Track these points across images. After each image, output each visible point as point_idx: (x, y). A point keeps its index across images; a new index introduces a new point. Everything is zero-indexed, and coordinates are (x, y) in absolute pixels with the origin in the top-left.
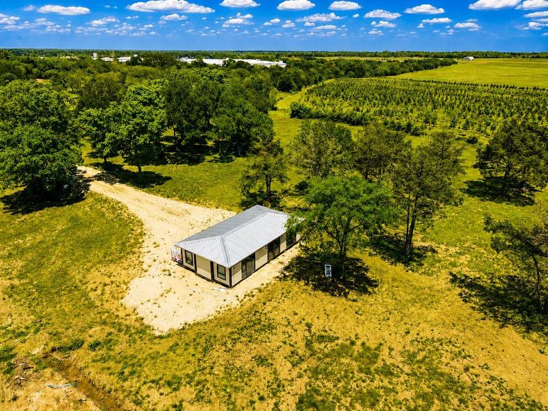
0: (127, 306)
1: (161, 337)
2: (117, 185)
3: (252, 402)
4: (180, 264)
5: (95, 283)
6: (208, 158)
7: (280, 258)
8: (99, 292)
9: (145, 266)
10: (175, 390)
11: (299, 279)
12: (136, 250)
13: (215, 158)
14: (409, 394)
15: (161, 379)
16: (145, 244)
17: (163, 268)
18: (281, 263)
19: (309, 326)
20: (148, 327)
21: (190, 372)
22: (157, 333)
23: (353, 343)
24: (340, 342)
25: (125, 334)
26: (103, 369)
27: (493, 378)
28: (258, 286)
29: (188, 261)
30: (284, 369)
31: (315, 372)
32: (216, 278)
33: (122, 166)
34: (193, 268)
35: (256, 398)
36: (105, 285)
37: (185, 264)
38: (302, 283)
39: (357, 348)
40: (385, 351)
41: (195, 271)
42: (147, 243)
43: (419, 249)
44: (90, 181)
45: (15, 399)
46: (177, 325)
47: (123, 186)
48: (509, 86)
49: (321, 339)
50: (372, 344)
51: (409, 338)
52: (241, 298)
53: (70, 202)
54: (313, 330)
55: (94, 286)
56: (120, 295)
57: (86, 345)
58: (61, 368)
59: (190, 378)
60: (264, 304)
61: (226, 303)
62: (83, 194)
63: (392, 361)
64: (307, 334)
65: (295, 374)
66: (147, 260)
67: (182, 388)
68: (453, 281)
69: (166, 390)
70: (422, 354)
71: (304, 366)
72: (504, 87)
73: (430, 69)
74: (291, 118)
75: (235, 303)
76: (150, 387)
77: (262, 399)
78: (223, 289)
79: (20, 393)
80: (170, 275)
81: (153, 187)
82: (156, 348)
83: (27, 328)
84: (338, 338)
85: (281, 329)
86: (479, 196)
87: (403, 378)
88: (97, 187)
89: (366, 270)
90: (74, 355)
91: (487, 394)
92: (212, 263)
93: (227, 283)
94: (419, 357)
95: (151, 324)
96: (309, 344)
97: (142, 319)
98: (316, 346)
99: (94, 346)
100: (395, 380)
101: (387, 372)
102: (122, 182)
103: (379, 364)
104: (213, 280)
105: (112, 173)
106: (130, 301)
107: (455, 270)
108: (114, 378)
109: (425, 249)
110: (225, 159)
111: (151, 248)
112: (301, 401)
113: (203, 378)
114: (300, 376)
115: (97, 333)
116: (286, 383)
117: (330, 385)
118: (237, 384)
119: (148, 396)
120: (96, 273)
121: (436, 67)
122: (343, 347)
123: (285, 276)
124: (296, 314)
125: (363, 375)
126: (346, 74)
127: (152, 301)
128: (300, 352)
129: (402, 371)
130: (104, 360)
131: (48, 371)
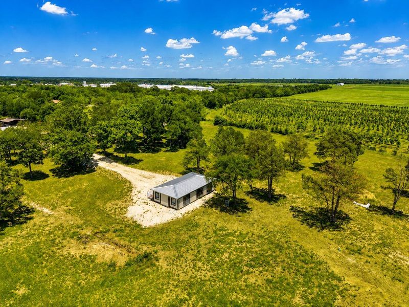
0: (128, 217)
1: (145, 229)
2: (113, 163)
4: (152, 200)
5: (110, 208)
6: (163, 149)
7: (203, 198)
8: (113, 211)
9: (134, 201)
10: (154, 246)
11: (212, 207)
12: (128, 194)
13: (168, 149)
14: (257, 249)
15: (147, 243)
16: (133, 192)
17: (144, 202)
18: (204, 200)
22: (144, 227)
23: (235, 232)
25: (129, 227)
26: (121, 239)
28: (192, 210)
29: (156, 197)
30: (203, 240)
31: (216, 241)
32: (171, 205)
33: (113, 153)
34: (159, 201)
36: (116, 209)
37: (155, 200)
38: (214, 209)
39: (237, 234)
40: (250, 235)
41: (160, 203)
42: (134, 191)
43: (277, 195)
44: (98, 161)
45: (85, 248)
46: (153, 224)
47: (117, 164)
48: (364, 104)
50: (244, 232)
51: (263, 230)
52: (183, 214)
53: (88, 172)
54: (217, 227)
56: (124, 213)
57: (111, 231)
59: (160, 243)
60: (195, 217)
61: (175, 216)
62: (94, 168)
65: (207, 242)
66: (135, 199)
67: (157, 246)
68: (291, 209)
69: (150, 246)
71: (212, 239)
72: (360, 104)
73: (313, 92)
74: (214, 125)
75: (180, 216)
76: (143, 245)
77: (192, 250)
78: (175, 211)
79: (86, 246)
80: (147, 204)
81: (133, 164)
82: (144, 232)
83: (82, 225)
85: (202, 227)
87: (256, 244)
88: (102, 164)
89: (247, 204)
90: (106, 234)
91: (293, 250)
92: (169, 197)
93: (176, 207)
94: (266, 237)
95: (140, 224)
96: (215, 232)
97: (136, 222)
98: (218, 232)
99: (115, 231)
100: (252, 245)
101: (249, 242)
102: (116, 162)
104: (170, 207)
105: (108, 157)
106: (129, 215)
107: (293, 205)
108: (126, 242)
109: (280, 196)
110: (173, 150)
111: (136, 193)
119: (142, 248)
120: (110, 204)
121: (317, 91)
123: (205, 206)
124: (209, 221)
126: (253, 95)
127: (140, 215)
128: (210, 234)
131: (96, 240)
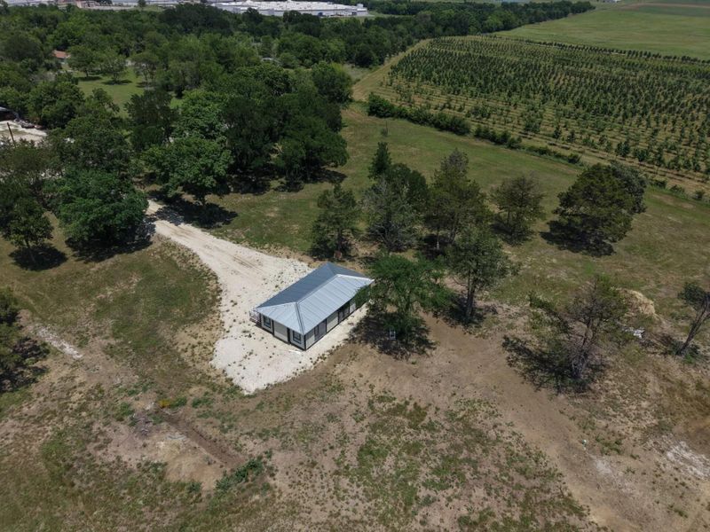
0: (217, 368)
1: (249, 396)
2: (183, 225)
3: (324, 451)
4: (259, 325)
5: (184, 344)
6: (275, 184)
7: (350, 319)
8: (189, 353)
9: (226, 327)
10: (265, 440)
11: (367, 343)
12: (214, 308)
13: (282, 183)
14: (444, 446)
15: (253, 431)
16: (223, 302)
17: (243, 328)
18: (351, 324)
19: (372, 387)
20: (238, 387)
21: (276, 426)
22: (246, 393)
23: (407, 403)
24: (396, 402)
25: (219, 393)
26: (207, 423)
27: (514, 434)
28: (330, 348)
29: (265, 324)
30: (350, 425)
31: (374, 428)
32: (292, 341)
33: (181, 195)
34: (271, 330)
35: (327, 447)
36: (194, 347)
37: (263, 325)
38: (369, 346)
39: (410, 407)
40: (431, 411)
41: (273, 334)
42: (225, 303)
43: (481, 310)
44: (155, 220)
45: (145, 446)
46: (261, 385)
47: (190, 227)
48: (652, 54)
49: (381, 399)
50: (422, 405)
51: (455, 399)
52: (314, 360)
53: (138, 247)
54: (375, 390)
55: (184, 347)
56: (209, 357)
57: (189, 403)
58: (174, 421)
59: (276, 430)
60: (335, 366)
61: (302, 365)
62: (149, 237)
63: (436, 419)
64: (370, 394)
65: (358, 429)
66: (227, 319)
67: (270, 439)
69: (258, 440)
70: (463, 413)
71: (365, 422)
72: (645, 54)
73: (558, 18)
74: (369, 115)
75: (310, 365)
76: (246, 439)
77: (332, 448)
78: (298, 351)
79: (147, 441)
80: (250, 336)
81: (219, 227)
82: (246, 406)
84: (395, 399)
85: (348, 390)
86: (557, 243)
87: (443, 433)
88: (163, 228)
89: (427, 331)
90: (181, 411)
91: (506, 446)
92: (288, 330)
93: (303, 346)
94: (460, 416)
95: (240, 384)
96: (370, 403)
97: (232, 380)
98: (377, 405)
99: (195, 404)
100: (436, 434)
101: (431, 427)
102: (187, 221)
103: (426, 420)
104: (289, 342)
105: (179, 211)
106: (219, 362)
107: (510, 333)
108: (217, 431)
109: (488, 309)
110: (292, 186)
111: (230, 306)
112: (361, 450)
113: (285, 431)
114: (362, 431)
115: (196, 392)
116: (351, 436)
117: (384, 437)
118: (313, 436)
119: (245, 445)
120: (183, 333)
122: (398, 406)
123: (353, 339)
124: (361, 376)
125: (411, 430)
127: (238, 363)
128: (363, 410)
129: (443, 427)
130: (206, 415)
131: (164, 425)
